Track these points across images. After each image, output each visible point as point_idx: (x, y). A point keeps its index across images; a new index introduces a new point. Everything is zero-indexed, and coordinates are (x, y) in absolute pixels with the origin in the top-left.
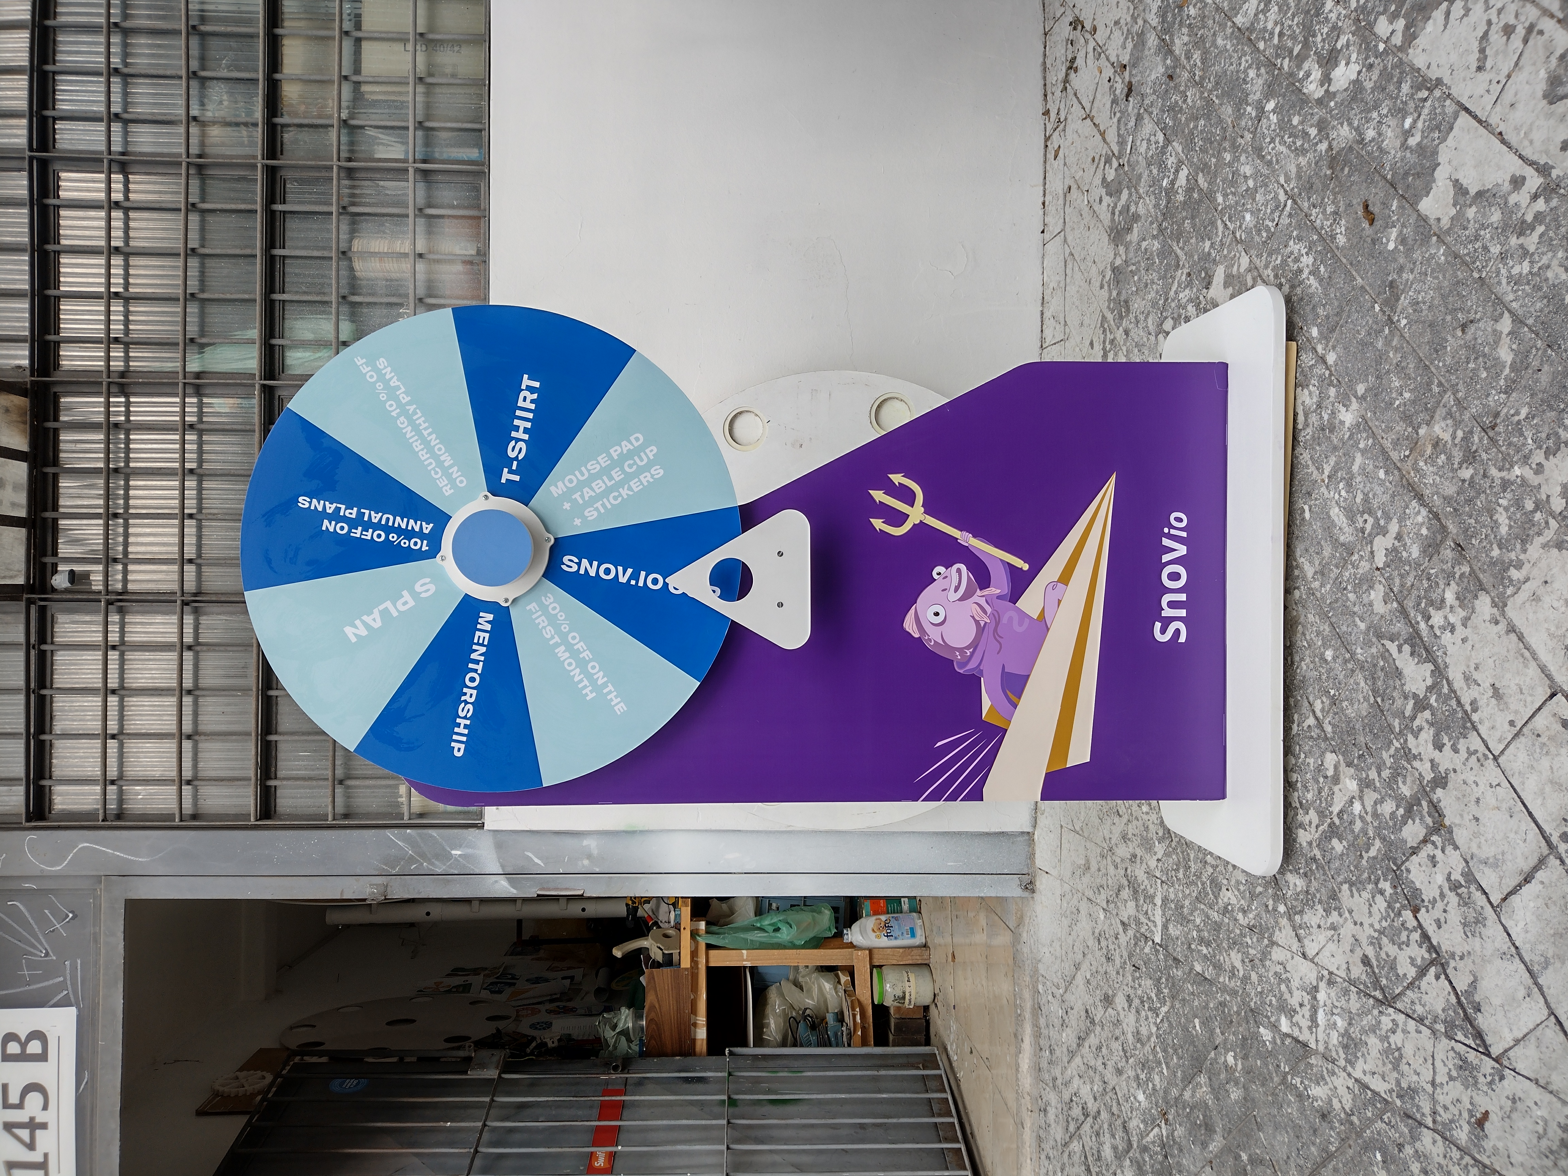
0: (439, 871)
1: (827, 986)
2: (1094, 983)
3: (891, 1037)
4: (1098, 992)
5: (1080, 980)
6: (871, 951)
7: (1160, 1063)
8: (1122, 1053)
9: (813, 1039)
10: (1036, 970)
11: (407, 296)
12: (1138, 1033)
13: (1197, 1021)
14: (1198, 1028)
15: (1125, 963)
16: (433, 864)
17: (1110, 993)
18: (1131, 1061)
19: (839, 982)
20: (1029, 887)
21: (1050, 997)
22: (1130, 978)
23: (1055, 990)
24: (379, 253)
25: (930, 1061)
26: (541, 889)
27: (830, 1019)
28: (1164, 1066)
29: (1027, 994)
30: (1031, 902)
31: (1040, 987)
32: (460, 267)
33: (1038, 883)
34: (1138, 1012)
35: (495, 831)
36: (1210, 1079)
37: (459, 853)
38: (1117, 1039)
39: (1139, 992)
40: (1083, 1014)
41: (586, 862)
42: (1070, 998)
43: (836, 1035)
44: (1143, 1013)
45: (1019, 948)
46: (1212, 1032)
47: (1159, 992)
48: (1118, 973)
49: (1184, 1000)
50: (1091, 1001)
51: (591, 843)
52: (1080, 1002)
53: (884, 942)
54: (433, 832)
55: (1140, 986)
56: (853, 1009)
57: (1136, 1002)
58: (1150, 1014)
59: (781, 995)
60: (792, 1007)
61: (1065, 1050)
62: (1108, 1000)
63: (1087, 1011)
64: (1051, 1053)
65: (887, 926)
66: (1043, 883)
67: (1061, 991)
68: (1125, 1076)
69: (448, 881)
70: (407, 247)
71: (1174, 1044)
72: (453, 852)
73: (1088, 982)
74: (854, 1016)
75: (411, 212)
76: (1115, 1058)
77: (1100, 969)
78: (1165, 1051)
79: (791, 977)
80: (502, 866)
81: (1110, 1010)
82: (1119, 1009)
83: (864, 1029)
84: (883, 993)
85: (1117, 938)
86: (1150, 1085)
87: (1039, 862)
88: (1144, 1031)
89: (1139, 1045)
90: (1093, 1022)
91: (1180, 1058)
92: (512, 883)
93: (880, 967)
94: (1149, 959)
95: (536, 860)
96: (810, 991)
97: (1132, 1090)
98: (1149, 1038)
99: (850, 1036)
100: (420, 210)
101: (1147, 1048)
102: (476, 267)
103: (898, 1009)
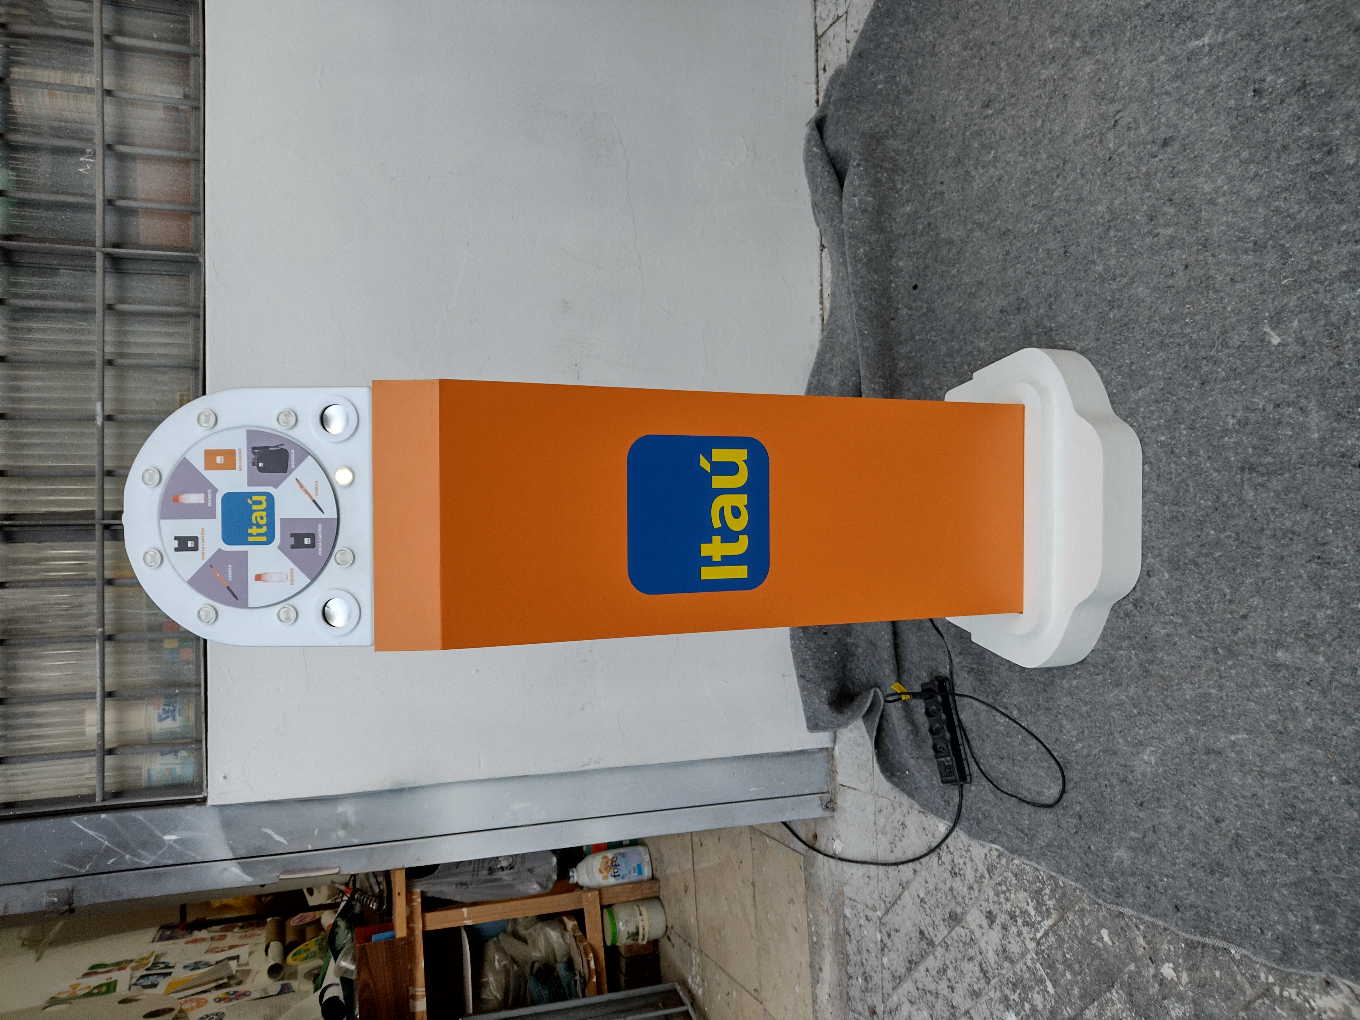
0: (147, 863)
1: (554, 935)
2: (931, 901)
3: (623, 979)
4: (938, 911)
5: (907, 898)
6: (600, 890)
7: (1041, 981)
8: (978, 974)
9: (545, 993)
10: (841, 893)
11: (90, 140)
12: (1004, 951)
13: (1105, 933)
14: (1106, 938)
15: (982, 876)
16: (138, 855)
17: (959, 910)
18: (993, 982)
19: (565, 929)
20: (830, 805)
21: (863, 921)
22: (991, 893)
23: (869, 913)
24: (51, 84)
25: (672, 998)
26: (284, 872)
27: (561, 968)
28: (1049, 984)
29: (825, 919)
30: (830, 821)
31: (848, 912)
32: (161, 113)
33: (840, 802)
34: (1005, 927)
35: (220, 806)
36: (1130, 994)
37: (173, 837)
38: (971, 959)
39: (1008, 906)
40: (916, 936)
41: (341, 833)
42: (893, 919)
43: (569, 984)
44: (1014, 930)
45: (813, 871)
46: (1132, 943)
47: (1039, 904)
48: (971, 888)
49: (1082, 910)
50: (928, 920)
51: (348, 810)
52: (909, 924)
53: (612, 881)
54: (138, 815)
55: (1007, 899)
56: (587, 956)
57: (1002, 918)
58: (1025, 930)
59: (502, 950)
60: (514, 960)
61: (887, 975)
62: (955, 919)
63: (922, 933)
64: (866, 979)
65: (614, 864)
66: (845, 801)
67: (879, 913)
68: (984, 998)
69: (160, 875)
70: (90, 80)
71: (1066, 960)
72: (166, 838)
73: (922, 901)
74: (588, 962)
75: (96, 38)
76: (968, 980)
77: (941, 885)
78: (1051, 967)
79: (509, 929)
80: (233, 849)
81: (958, 929)
82: (973, 926)
83: (598, 974)
84: (615, 934)
85: (968, 851)
86: (1027, 1006)
87: (840, 779)
88: (1014, 948)
89: (1006, 964)
90: (931, 943)
91: (1074, 974)
92: (246, 869)
93: (609, 906)
94: (1022, 871)
95: (277, 838)
96: (535, 943)
97: (996, 1013)
98: (1023, 955)
99: (585, 983)
100: (108, 37)
101: (1019, 966)
102: (182, 114)
103: (629, 947)
